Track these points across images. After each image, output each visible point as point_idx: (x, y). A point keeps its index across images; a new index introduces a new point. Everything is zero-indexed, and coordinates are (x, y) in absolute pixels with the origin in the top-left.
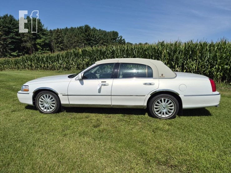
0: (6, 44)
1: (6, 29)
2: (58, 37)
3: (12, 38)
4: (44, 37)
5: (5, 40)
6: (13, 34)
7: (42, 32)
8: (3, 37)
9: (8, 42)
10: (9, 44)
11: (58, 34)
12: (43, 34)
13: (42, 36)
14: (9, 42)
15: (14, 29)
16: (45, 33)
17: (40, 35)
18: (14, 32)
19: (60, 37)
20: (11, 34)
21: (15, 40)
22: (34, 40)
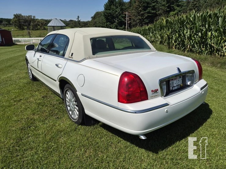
0: (143, 18)
1: (145, 4)
2: (194, 6)
3: (149, 13)
4: (178, 8)
5: (142, 15)
6: (150, 9)
7: (177, 3)
8: (142, 12)
9: (144, 17)
10: (145, 19)
11: (195, 3)
12: (178, 6)
13: (176, 7)
14: (146, 17)
15: (152, 3)
16: (180, 4)
17: (175, 7)
18: (151, 7)
19: (196, 7)
20: (149, 8)
21: (150, 15)
22: (167, 13)
